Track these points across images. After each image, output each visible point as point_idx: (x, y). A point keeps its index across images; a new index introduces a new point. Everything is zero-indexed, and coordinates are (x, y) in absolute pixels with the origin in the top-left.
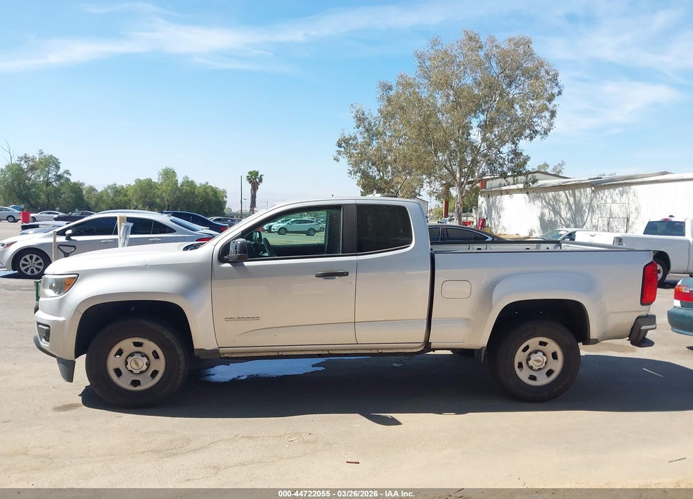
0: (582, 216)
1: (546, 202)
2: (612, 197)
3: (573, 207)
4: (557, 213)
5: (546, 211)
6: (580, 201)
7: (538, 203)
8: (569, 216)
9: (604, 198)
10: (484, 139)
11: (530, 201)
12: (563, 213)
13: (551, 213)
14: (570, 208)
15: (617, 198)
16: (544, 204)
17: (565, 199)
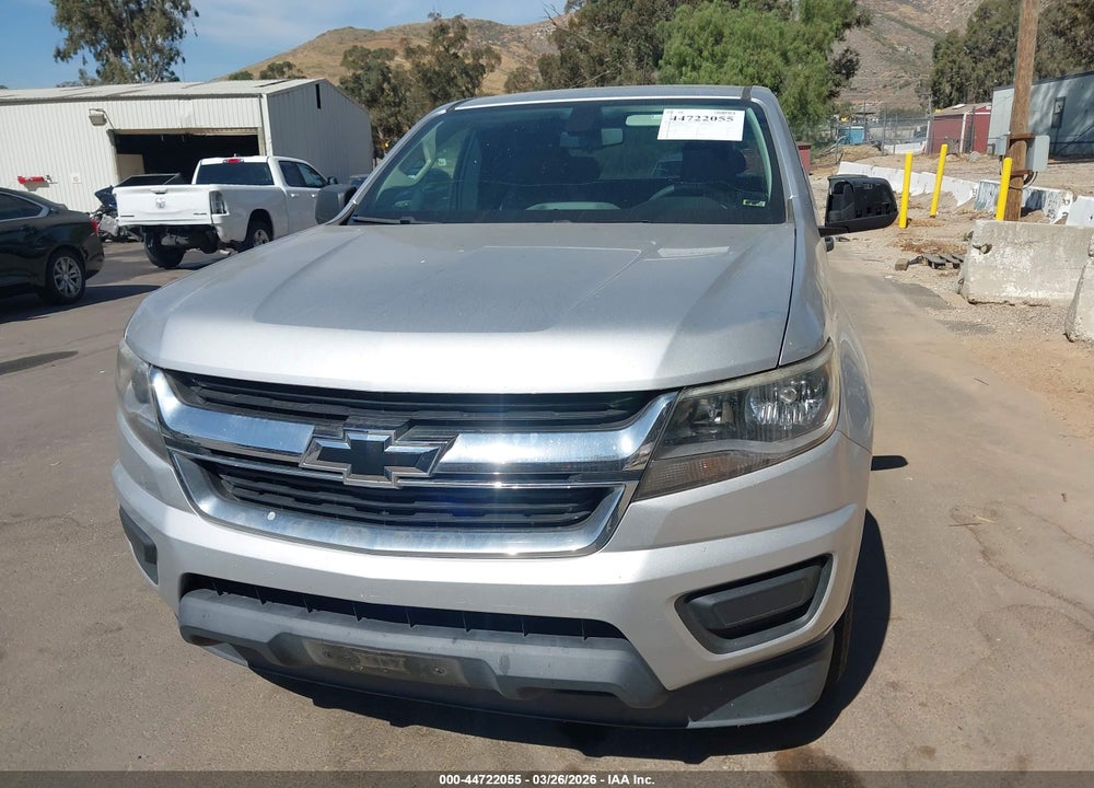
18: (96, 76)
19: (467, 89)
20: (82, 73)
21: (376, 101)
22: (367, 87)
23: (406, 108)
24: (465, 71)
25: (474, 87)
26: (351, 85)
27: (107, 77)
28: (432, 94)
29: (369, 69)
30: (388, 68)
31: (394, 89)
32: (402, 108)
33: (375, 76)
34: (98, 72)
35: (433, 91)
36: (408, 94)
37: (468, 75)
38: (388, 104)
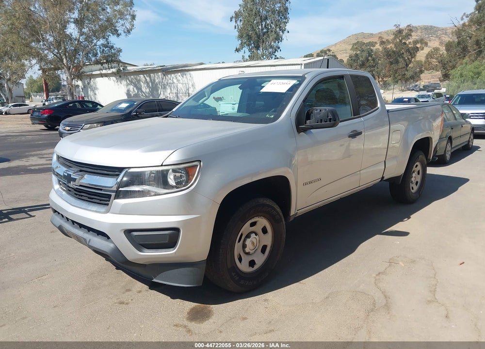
0: (157, 91)
1: (129, 81)
2: (176, 78)
3: (150, 84)
4: (139, 89)
5: (131, 87)
6: (154, 80)
7: (124, 82)
8: (148, 90)
9: (172, 79)
10: (82, 34)
11: (117, 82)
12: (144, 90)
13: (135, 89)
14: (148, 86)
15: (180, 78)
16: (129, 82)
17: (144, 79)
18: (248, 58)
19: (408, 59)
20: (243, 56)
21: (364, 65)
22: (361, 59)
23: (378, 68)
24: (408, 50)
25: (412, 58)
26: (353, 58)
27: (252, 58)
28: (390, 62)
29: (363, 51)
30: (372, 50)
31: (374, 60)
32: (376, 68)
33: (365, 54)
34: (249, 56)
35: (391, 60)
36: (380, 62)
37: (409, 52)
38: (370, 66)
